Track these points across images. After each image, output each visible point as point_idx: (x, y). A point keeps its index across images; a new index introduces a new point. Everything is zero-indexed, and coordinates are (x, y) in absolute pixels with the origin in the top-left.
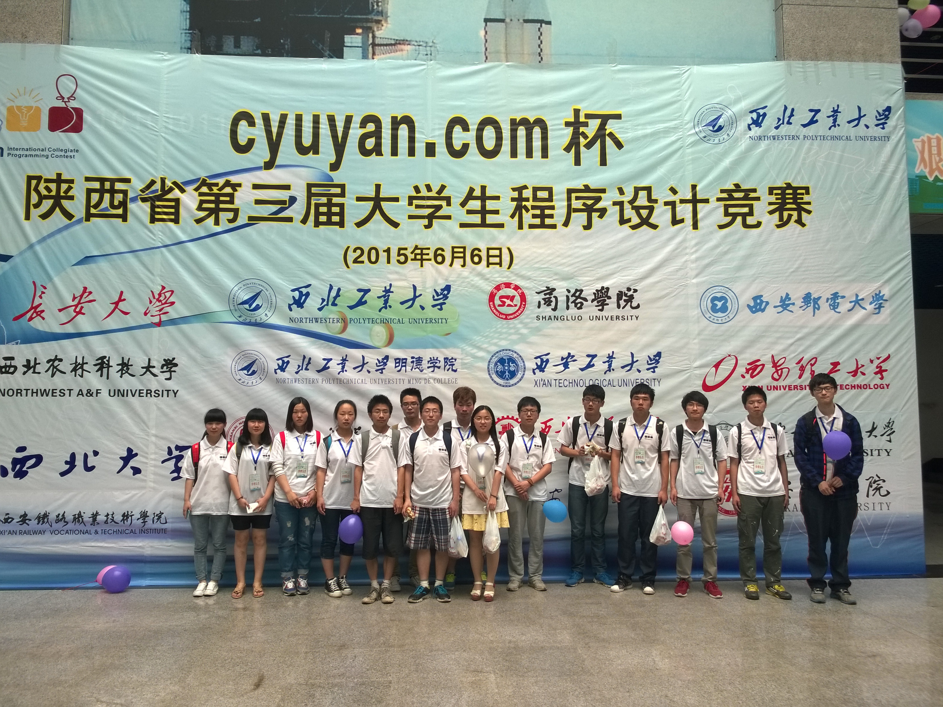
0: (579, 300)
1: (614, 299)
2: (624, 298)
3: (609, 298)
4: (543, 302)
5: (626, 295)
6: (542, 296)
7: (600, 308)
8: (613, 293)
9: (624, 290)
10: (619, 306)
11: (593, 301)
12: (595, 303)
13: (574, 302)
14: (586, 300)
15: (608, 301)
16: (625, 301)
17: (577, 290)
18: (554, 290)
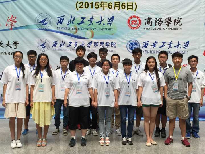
0: (160, 22)
1: (173, 22)
2: (177, 21)
3: (171, 21)
4: (147, 23)
5: (177, 20)
6: (147, 20)
7: (168, 25)
8: (173, 20)
9: (177, 19)
10: (174, 24)
11: (165, 22)
12: (166, 23)
13: (158, 23)
14: (162, 22)
15: (170, 23)
16: (177, 22)
17: (159, 19)
18: (151, 18)
